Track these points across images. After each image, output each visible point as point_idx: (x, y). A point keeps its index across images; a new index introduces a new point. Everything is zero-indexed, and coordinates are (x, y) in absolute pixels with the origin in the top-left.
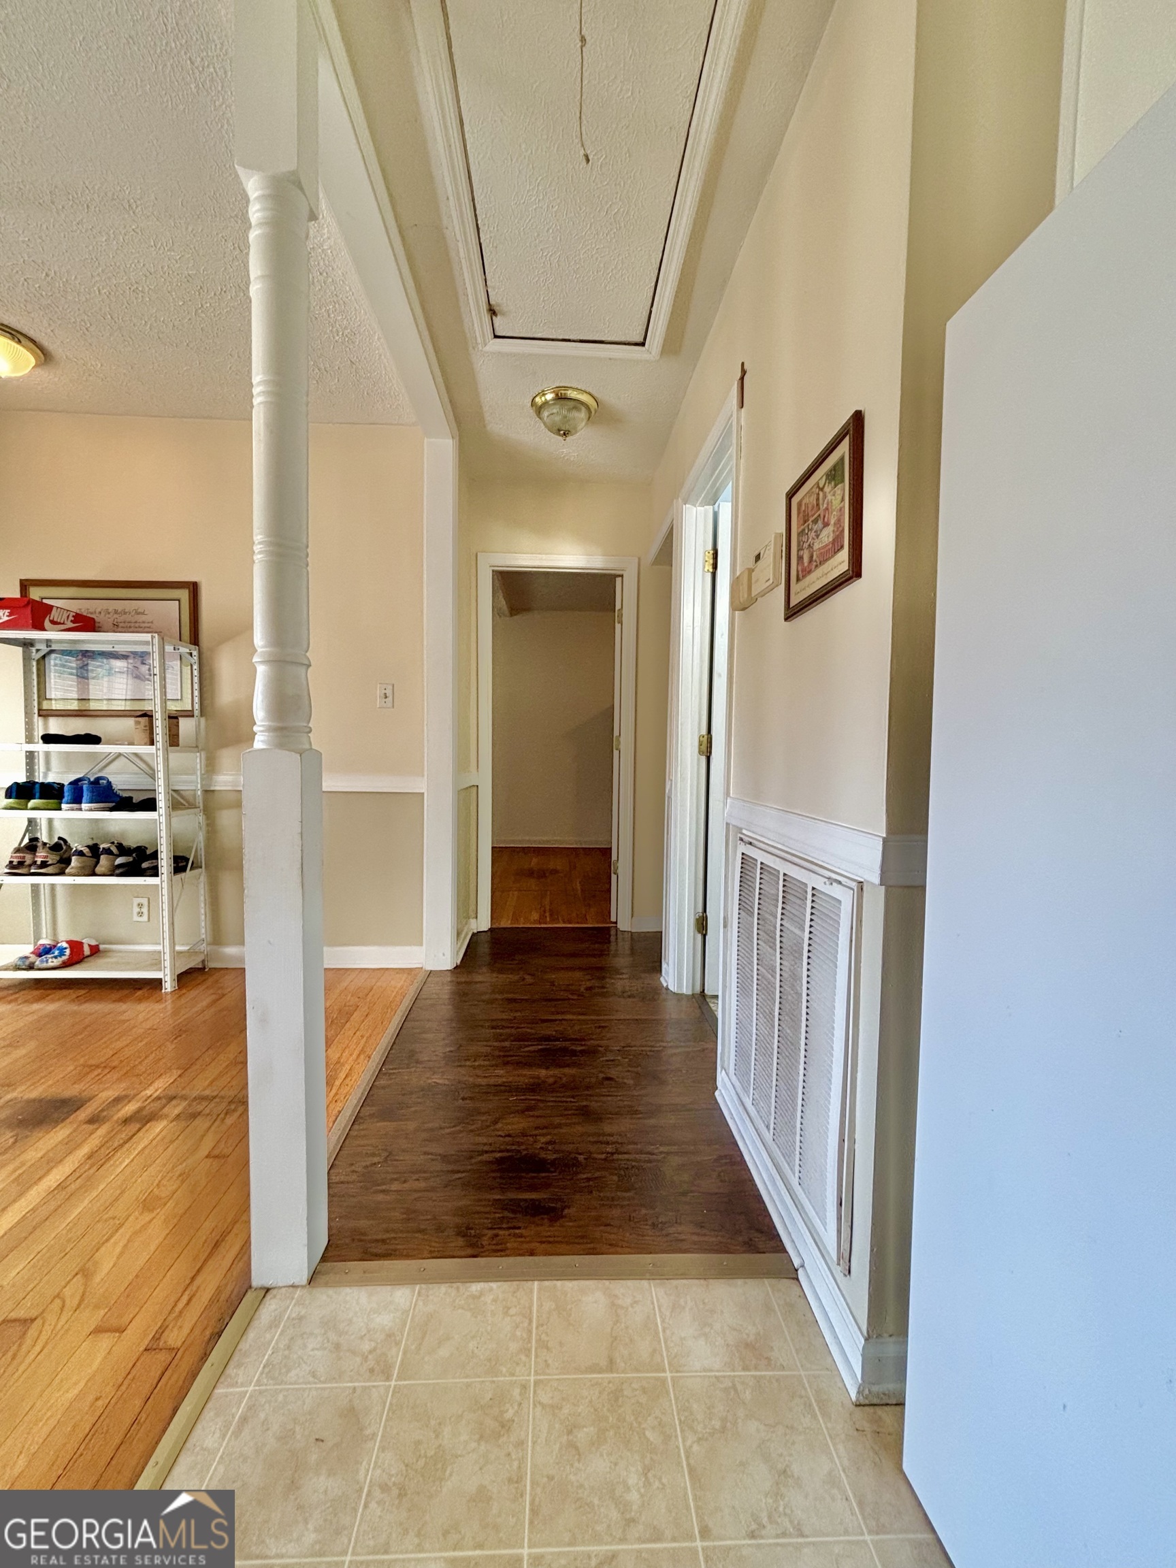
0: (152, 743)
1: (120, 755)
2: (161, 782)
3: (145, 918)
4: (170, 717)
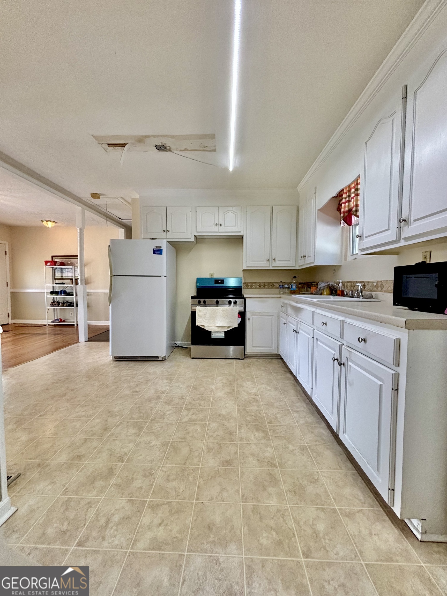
0: (73, 284)
1: (68, 286)
2: (74, 291)
3: (72, 316)
4: (76, 280)
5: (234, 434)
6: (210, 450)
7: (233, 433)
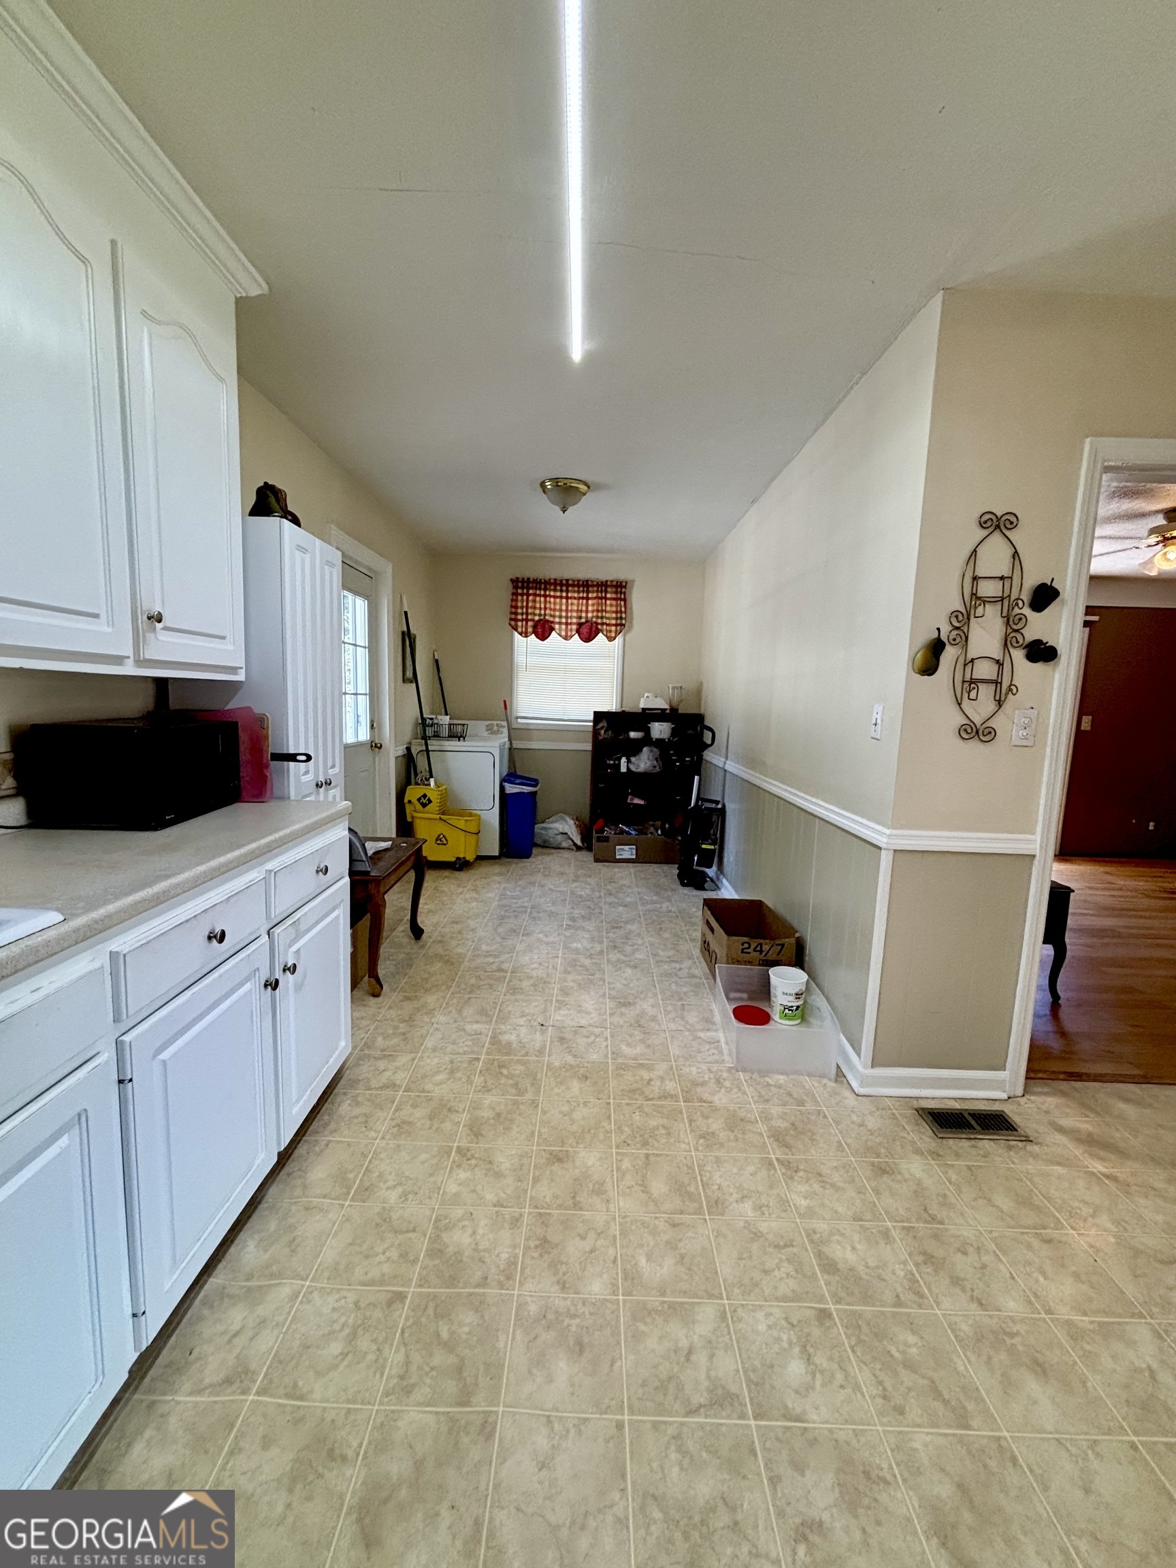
5: (532, 1244)
6: (599, 1190)
7: (536, 1247)
